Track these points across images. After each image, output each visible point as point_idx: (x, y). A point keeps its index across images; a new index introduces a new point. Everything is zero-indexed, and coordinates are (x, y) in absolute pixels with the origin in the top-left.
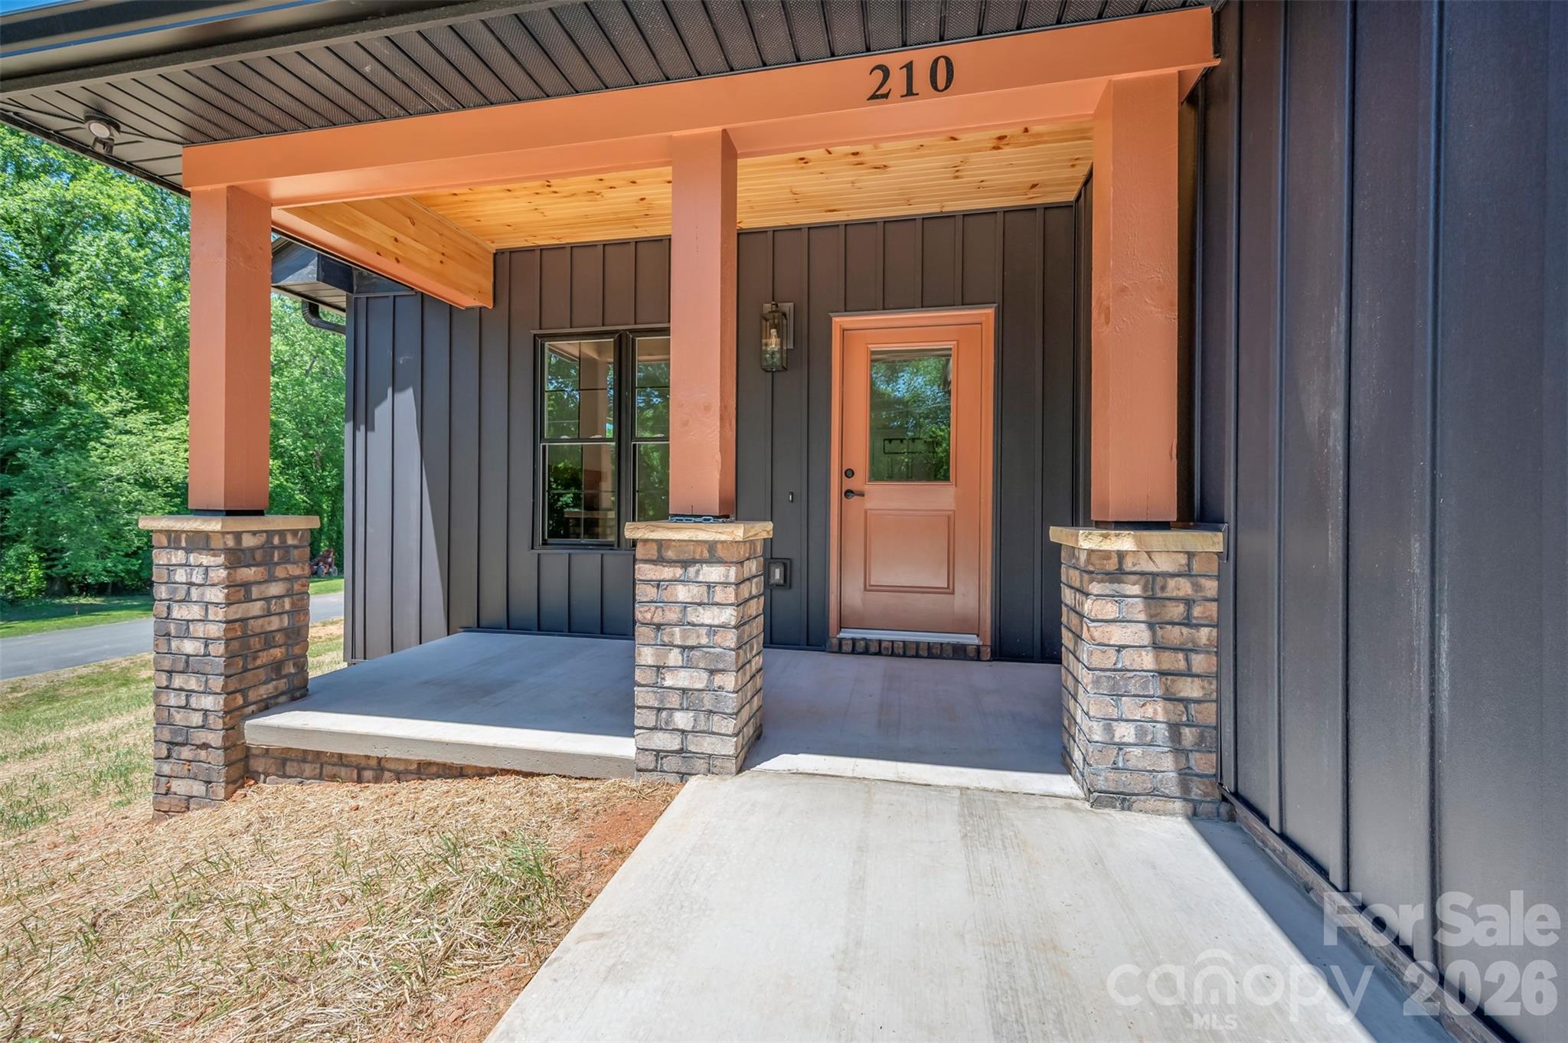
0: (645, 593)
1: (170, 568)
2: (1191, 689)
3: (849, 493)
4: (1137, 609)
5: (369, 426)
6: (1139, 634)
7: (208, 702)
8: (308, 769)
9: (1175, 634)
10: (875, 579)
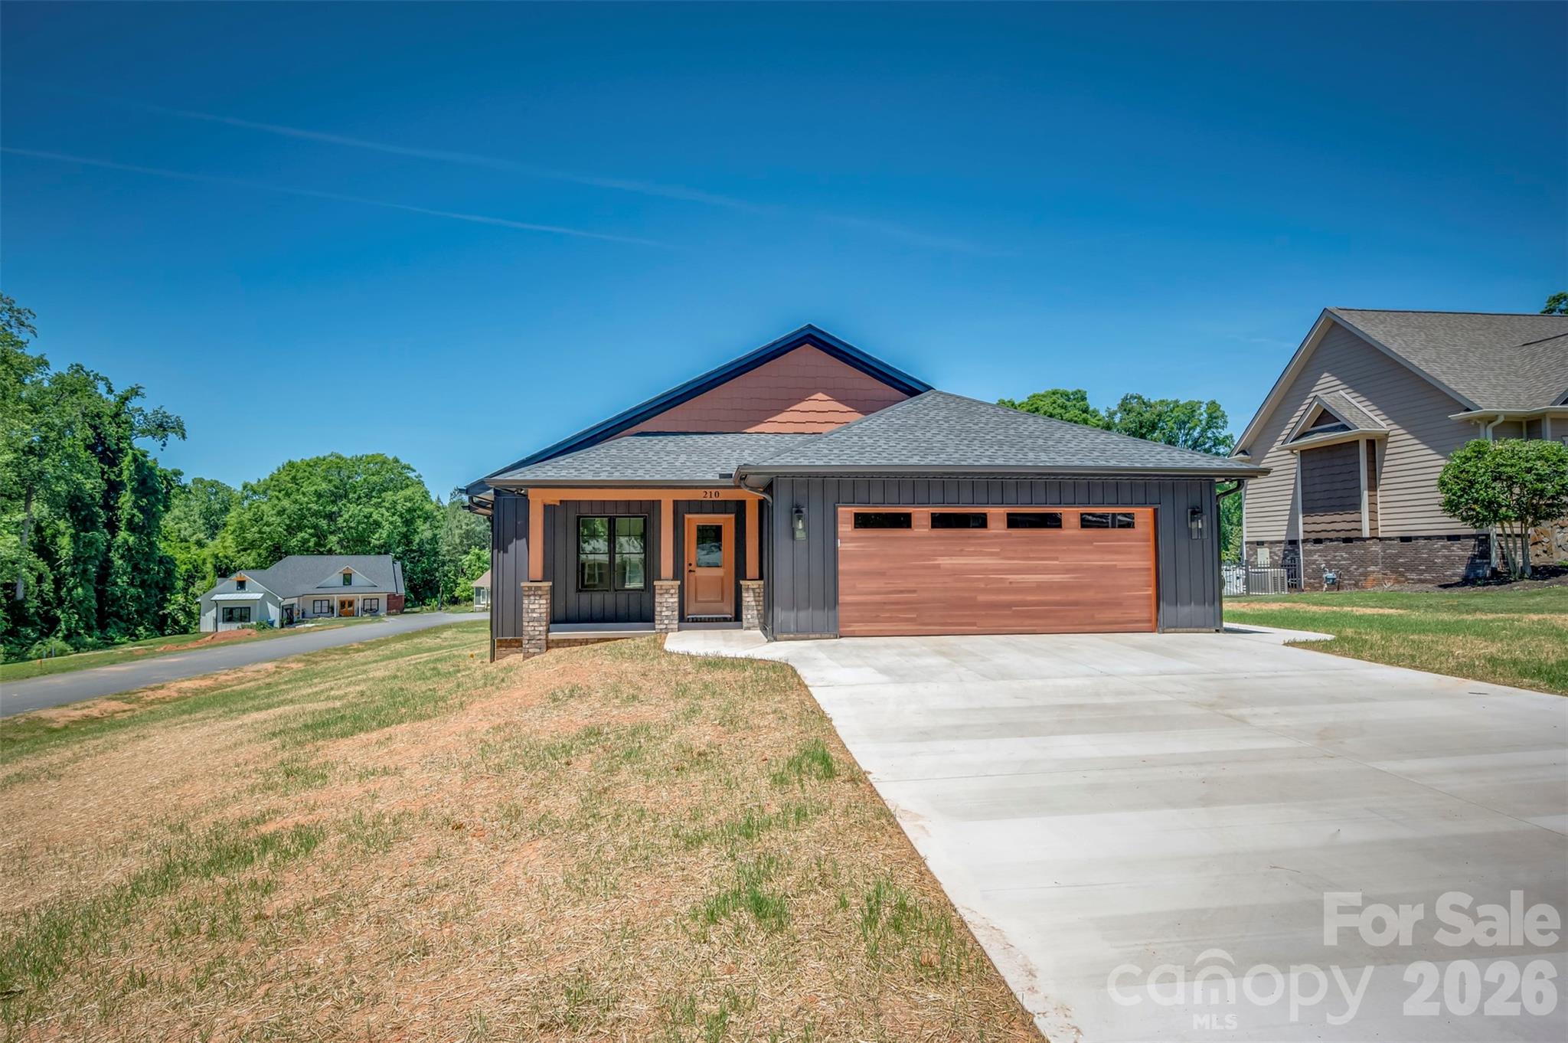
0: (657, 597)
1: (529, 596)
2: (759, 608)
3: (690, 571)
4: (753, 595)
6: (752, 599)
7: (541, 628)
8: (565, 644)
9: (757, 599)
10: (699, 599)
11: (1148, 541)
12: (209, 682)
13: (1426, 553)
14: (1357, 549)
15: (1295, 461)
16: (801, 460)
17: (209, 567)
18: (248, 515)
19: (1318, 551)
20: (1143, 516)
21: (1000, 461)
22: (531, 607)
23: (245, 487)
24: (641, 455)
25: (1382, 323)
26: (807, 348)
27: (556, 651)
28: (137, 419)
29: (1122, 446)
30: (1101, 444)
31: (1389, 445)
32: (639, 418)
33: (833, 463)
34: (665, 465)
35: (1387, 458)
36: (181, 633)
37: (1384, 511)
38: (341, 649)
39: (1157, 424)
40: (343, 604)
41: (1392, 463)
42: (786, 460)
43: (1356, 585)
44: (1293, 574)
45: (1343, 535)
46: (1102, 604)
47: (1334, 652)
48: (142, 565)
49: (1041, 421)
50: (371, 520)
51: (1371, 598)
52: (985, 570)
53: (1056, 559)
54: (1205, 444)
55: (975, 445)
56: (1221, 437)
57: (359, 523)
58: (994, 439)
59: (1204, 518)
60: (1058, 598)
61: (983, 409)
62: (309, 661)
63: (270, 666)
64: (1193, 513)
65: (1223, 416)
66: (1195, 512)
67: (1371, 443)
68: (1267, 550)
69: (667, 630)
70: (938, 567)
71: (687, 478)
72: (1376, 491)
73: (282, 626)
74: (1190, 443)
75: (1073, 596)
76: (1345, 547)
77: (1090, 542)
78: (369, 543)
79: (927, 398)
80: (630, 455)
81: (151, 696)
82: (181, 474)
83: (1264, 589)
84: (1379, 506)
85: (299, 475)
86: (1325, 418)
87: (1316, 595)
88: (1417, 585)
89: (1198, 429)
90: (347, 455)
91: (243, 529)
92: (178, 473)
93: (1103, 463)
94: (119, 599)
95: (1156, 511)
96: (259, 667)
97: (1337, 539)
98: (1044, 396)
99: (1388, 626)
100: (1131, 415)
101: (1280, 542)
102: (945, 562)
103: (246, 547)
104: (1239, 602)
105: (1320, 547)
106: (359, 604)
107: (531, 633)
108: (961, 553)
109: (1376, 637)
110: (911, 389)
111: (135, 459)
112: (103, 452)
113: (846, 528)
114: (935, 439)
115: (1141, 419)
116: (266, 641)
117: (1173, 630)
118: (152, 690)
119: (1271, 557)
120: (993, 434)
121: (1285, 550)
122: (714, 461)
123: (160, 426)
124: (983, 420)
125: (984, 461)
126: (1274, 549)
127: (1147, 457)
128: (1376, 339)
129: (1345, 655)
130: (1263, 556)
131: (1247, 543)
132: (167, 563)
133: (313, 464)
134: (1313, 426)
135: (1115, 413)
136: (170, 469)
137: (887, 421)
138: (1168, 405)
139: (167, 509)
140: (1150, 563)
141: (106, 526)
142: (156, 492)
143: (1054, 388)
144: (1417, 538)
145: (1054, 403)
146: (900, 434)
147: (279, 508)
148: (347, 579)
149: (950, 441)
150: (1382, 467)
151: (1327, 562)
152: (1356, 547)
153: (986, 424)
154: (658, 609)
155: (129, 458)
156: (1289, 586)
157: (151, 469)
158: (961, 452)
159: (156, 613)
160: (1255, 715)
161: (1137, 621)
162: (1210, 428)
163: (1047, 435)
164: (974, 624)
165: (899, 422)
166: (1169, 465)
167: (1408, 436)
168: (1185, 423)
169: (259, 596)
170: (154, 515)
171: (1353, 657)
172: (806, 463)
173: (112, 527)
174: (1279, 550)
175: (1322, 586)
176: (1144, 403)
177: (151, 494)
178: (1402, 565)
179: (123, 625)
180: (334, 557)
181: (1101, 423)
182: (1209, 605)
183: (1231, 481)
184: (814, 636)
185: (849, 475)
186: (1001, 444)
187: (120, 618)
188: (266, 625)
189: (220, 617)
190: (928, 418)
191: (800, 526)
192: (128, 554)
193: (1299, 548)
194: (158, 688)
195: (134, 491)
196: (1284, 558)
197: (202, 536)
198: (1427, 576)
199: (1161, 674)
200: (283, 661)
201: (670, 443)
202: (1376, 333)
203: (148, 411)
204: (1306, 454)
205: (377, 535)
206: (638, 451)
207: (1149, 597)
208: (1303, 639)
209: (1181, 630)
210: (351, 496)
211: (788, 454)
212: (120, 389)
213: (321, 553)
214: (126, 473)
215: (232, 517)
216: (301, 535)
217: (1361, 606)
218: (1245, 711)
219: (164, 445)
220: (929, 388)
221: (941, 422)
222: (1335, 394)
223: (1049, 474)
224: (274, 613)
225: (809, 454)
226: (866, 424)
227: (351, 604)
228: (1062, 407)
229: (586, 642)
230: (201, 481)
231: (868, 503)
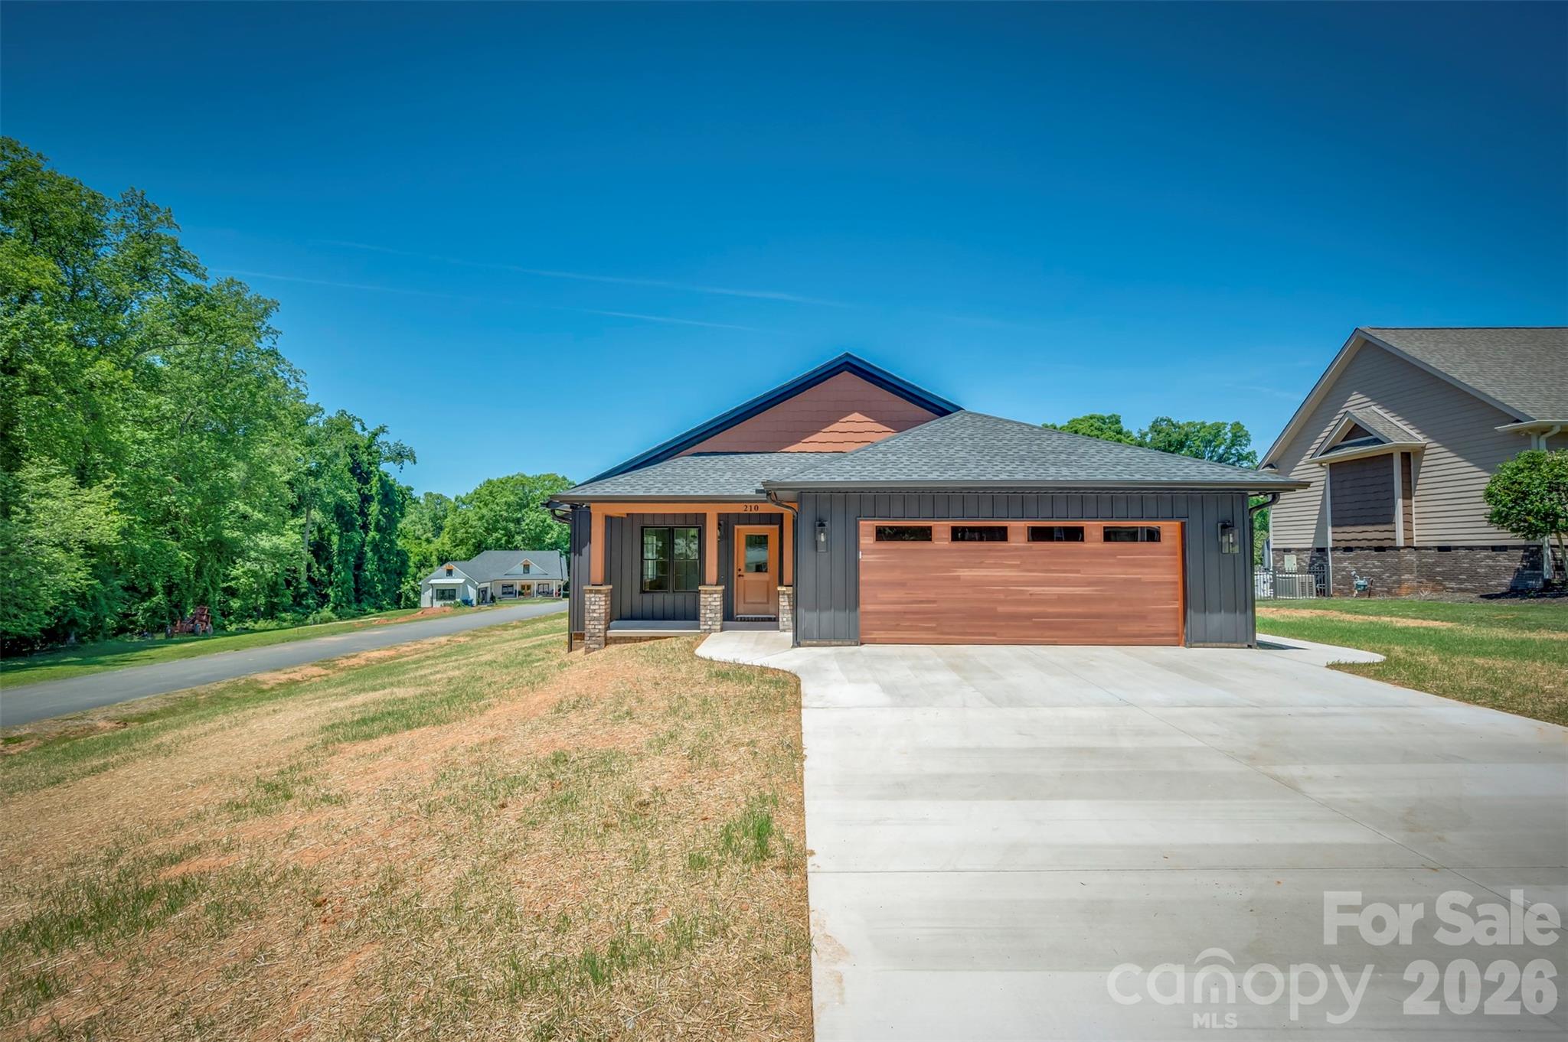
0: (702, 599)
1: (590, 598)
3: (738, 575)
4: (787, 599)
5: (580, 554)
6: (786, 604)
7: (600, 627)
8: (622, 641)
9: (791, 604)
10: (747, 601)
11: (1175, 554)
12: (392, 653)
13: (1467, 563)
14: (1390, 558)
15: (1324, 473)
16: (823, 476)
17: (434, 558)
18: (458, 520)
19: (1349, 558)
20: (1169, 530)
21: (1020, 476)
22: (592, 607)
23: (456, 499)
24: (692, 473)
25: (1417, 340)
26: (846, 376)
27: (613, 648)
28: (385, 450)
29: (1147, 460)
30: (1127, 458)
31: (1425, 458)
32: (695, 441)
33: (853, 479)
34: (710, 481)
35: (1422, 470)
36: (412, 607)
37: (1420, 521)
38: (503, 626)
39: (1184, 443)
40: (523, 587)
41: (1429, 475)
42: (810, 477)
43: (1389, 592)
44: (1322, 580)
45: (1375, 544)
46: (1125, 617)
47: (1388, 680)
48: (386, 557)
49: (1065, 437)
50: (545, 524)
51: (1409, 607)
52: (1006, 582)
53: (1078, 572)
54: (1229, 459)
55: (996, 461)
56: (1244, 453)
57: (537, 526)
58: (1016, 455)
59: (1236, 531)
60: (1079, 610)
61: (1009, 426)
62: (474, 635)
63: (443, 640)
64: (1224, 527)
65: (1246, 435)
66: (1226, 527)
67: (1406, 457)
68: (1294, 557)
69: (710, 631)
70: (958, 578)
71: (728, 494)
72: (1411, 499)
73: (478, 603)
74: (1215, 458)
75: (1095, 609)
76: (1376, 557)
77: (1113, 555)
78: (544, 541)
79: (956, 417)
80: (682, 473)
81: (345, 663)
82: (412, 489)
83: (1292, 593)
84: (1414, 516)
85: (495, 490)
86: (1356, 432)
87: (1347, 601)
88: (1458, 595)
89: (1223, 447)
90: (529, 475)
91: (455, 530)
92: (410, 489)
93: (1127, 477)
94: (369, 581)
95: (1183, 525)
96: (436, 640)
97: (1369, 548)
98: (1082, 420)
99: (1445, 645)
100: (1161, 435)
101: (1308, 549)
102: (965, 573)
103: (458, 543)
104: (1268, 607)
105: (1351, 554)
106: (535, 588)
107: (592, 631)
108: (980, 565)
109: (1432, 659)
110: (941, 409)
111: (380, 479)
112: (360, 474)
113: (867, 540)
114: (957, 455)
115: (1170, 439)
116: (452, 618)
117: (1201, 644)
118: (347, 658)
119: (1298, 563)
120: (1014, 450)
121: (1311, 557)
122: (756, 478)
123: (399, 454)
124: (1008, 437)
125: (1004, 476)
126: (1301, 556)
127: (1174, 470)
128: (1412, 355)
129: (1403, 684)
130: (1291, 562)
131: (1273, 550)
132: (403, 555)
133: (504, 482)
134: (1344, 440)
135: (1146, 434)
136: (404, 486)
137: (913, 440)
138: (1194, 426)
139: (403, 515)
140: (1177, 577)
141: (362, 527)
142: (394, 503)
143: (1092, 413)
144: (1457, 548)
145: (1092, 425)
146: (924, 451)
147: (479, 515)
148: (526, 568)
149: (971, 457)
150: (1417, 479)
151: (1358, 570)
152: (1389, 556)
153: (1010, 441)
154: (703, 611)
155: (377, 478)
156: (1317, 592)
157: (391, 486)
158: (981, 468)
159: (395, 591)
160: (1310, 778)
161: (1163, 635)
162: (1234, 445)
163: (1071, 450)
164: (994, 634)
165: (925, 440)
166: (1198, 478)
167: (1443, 450)
168: (1210, 442)
169: (462, 581)
170: (393, 520)
171: (1413, 688)
172: (827, 479)
173: (365, 527)
174: (1306, 556)
175: (1353, 592)
176: (1173, 425)
177: (391, 504)
178: (1439, 574)
179: (372, 600)
180: (520, 552)
181: (1133, 443)
182: (1240, 613)
183: (1266, 495)
184: (836, 643)
185: (870, 490)
186: (1022, 459)
187: (370, 595)
188: (467, 602)
189: (435, 595)
190: (953, 435)
191: (823, 538)
192: (376, 547)
193: (1327, 555)
194: (352, 657)
195: (380, 502)
196: (1310, 566)
197: (430, 535)
198: (1469, 585)
199: (1190, 705)
200: (455, 635)
201: (719, 461)
202: (1414, 349)
203: (391, 444)
204: (1335, 468)
205: (549, 536)
206: (690, 469)
207: (1176, 611)
208: (1350, 660)
209: (1209, 645)
210: (531, 505)
211: (812, 471)
212: (372, 428)
213: (510, 549)
214: (374, 489)
215: (447, 522)
216: (495, 535)
217: (1400, 616)
218: (1295, 770)
219: (402, 468)
220: (959, 409)
221: (965, 440)
222: (1368, 410)
223: (1070, 488)
224: (472, 594)
225: (832, 470)
226: (893, 442)
227: (529, 587)
228: (1098, 429)
229: (640, 639)
230: (430, 494)
231: (888, 517)
